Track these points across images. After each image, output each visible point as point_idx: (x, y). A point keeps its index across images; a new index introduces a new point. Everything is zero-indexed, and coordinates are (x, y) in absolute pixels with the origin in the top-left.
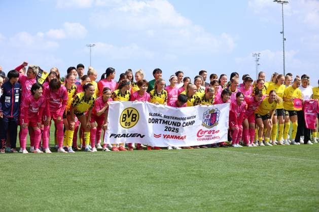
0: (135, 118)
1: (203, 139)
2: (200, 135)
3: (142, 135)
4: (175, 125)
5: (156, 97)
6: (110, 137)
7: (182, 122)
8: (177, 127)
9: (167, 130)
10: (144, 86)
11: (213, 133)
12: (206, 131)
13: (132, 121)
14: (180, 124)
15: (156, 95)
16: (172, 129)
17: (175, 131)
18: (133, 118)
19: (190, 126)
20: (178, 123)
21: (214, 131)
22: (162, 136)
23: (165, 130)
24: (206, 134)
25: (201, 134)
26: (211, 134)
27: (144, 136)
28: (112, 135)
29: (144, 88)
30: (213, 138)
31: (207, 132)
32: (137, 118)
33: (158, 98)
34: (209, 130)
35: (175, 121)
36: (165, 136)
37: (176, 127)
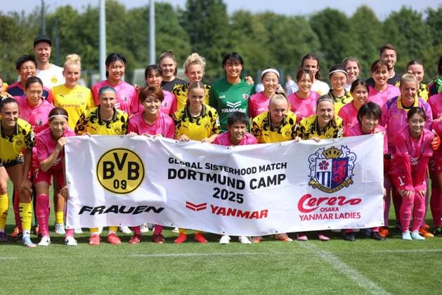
0: (136, 171)
1: (317, 217)
2: (305, 206)
3: (157, 208)
4: (233, 186)
5: (187, 123)
6: (81, 212)
7: (247, 178)
8: (240, 192)
9: (219, 195)
10: (151, 101)
11: (341, 204)
12: (321, 200)
13: (130, 178)
14: (243, 183)
15: (187, 119)
16: (230, 196)
17: (235, 198)
18: (130, 171)
19: (272, 186)
20: (238, 181)
21: (343, 198)
22: (209, 209)
23: (215, 196)
24: (324, 204)
25: (310, 204)
26: (336, 205)
27: (161, 209)
28: (84, 209)
29: (149, 104)
30: (342, 216)
31: (327, 201)
32: (140, 171)
33: (192, 127)
34: (330, 196)
35: (232, 176)
36: (214, 210)
37: (236, 191)
